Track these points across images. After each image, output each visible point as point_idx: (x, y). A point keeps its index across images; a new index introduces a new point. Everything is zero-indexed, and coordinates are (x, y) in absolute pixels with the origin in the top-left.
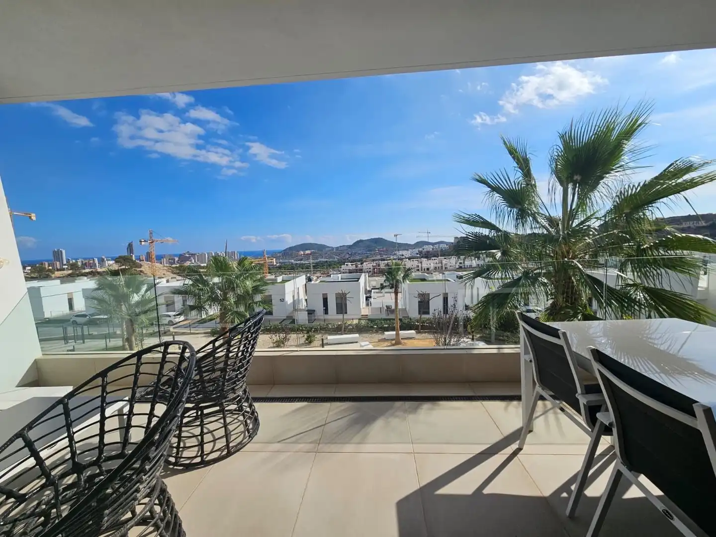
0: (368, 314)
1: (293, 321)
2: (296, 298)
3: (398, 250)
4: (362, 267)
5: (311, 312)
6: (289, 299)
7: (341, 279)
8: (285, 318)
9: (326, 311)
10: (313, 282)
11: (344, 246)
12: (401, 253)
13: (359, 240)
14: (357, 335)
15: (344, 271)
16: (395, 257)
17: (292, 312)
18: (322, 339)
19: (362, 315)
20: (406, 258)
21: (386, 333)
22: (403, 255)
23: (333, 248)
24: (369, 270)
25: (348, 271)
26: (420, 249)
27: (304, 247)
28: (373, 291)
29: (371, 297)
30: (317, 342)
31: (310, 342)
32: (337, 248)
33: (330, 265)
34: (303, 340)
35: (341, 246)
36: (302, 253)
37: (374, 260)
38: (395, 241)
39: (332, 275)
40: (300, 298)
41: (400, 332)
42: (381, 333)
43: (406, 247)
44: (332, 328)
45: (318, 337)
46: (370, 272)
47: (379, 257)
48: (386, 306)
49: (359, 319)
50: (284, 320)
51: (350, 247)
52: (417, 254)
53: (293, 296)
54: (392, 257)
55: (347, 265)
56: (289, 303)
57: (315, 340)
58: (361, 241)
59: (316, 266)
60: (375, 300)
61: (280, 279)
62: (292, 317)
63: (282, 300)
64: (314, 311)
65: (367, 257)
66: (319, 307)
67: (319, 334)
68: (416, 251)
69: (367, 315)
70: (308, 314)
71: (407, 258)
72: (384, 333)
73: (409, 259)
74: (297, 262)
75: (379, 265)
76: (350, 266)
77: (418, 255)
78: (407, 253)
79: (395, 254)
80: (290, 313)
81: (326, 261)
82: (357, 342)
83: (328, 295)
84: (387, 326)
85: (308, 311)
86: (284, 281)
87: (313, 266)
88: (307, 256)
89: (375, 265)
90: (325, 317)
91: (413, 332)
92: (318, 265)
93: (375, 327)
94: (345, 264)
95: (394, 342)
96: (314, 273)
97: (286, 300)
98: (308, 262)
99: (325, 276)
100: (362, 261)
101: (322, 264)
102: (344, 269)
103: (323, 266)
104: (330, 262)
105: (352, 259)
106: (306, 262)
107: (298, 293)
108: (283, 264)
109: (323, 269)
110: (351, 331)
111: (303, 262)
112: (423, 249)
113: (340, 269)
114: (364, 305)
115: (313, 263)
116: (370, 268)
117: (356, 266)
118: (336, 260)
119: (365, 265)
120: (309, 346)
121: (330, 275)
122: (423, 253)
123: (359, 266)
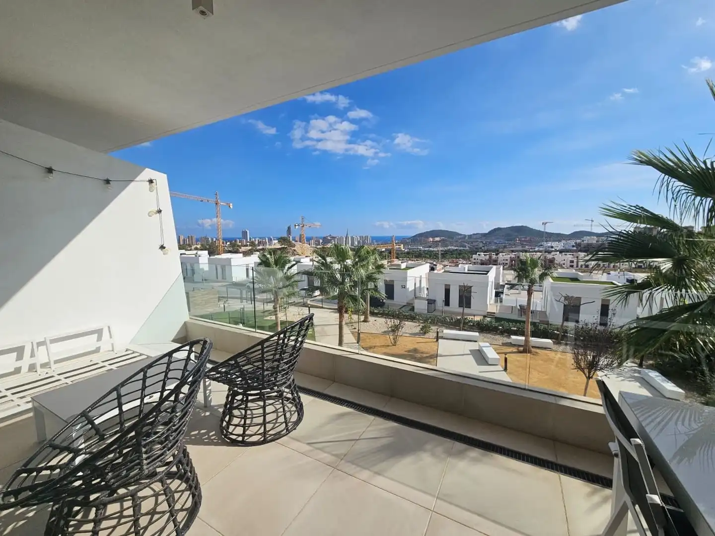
0: (495, 311)
1: (413, 309)
2: (418, 285)
3: (546, 241)
4: (498, 258)
5: (431, 302)
6: (410, 286)
7: (468, 270)
8: (405, 304)
9: (447, 302)
10: (435, 272)
11: (477, 234)
12: (549, 244)
13: (496, 227)
14: (477, 334)
15: (474, 261)
16: (541, 249)
17: (413, 299)
18: (438, 332)
19: (488, 312)
20: (556, 251)
21: (513, 337)
22: (552, 247)
23: (465, 236)
24: (506, 262)
25: (479, 261)
26: (578, 241)
27: (434, 233)
28: (506, 286)
29: (503, 293)
30: (432, 335)
31: (425, 333)
32: (470, 236)
33: (460, 254)
34: (417, 330)
35: (474, 234)
36: (431, 239)
37: (513, 251)
38: (543, 230)
39: (460, 265)
40: (422, 287)
41: (531, 339)
42: (506, 336)
43: (559, 237)
44: (450, 322)
45: (434, 328)
46: (507, 264)
47: (520, 248)
48: (520, 306)
49: (485, 316)
50: (404, 306)
51: (484, 235)
52: (573, 246)
53: (415, 284)
54: (537, 249)
55: (479, 254)
56: (410, 290)
57: (430, 331)
58: (499, 229)
59: (445, 255)
60: (508, 297)
61: (403, 266)
62: (412, 304)
63: (404, 287)
64: (435, 301)
65: (505, 247)
66: (440, 297)
67: (435, 326)
68: (573, 242)
69: (494, 313)
70: (428, 303)
71: (557, 251)
72: (510, 337)
73: (561, 252)
74: (426, 249)
75: (518, 257)
76: (483, 256)
77: (575, 248)
78: (559, 245)
79: (541, 245)
80: (410, 301)
81: (456, 249)
82: (476, 341)
83: (451, 286)
84: (515, 329)
85: (428, 300)
86: (408, 268)
87: (442, 254)
88: (436, 244)
89: (514, 256)
90: (446, 308)
91: (549, 341)
92: (447, 253)
93: (501, 328)
94: (478, 253)
95: (521, 349)
96: (441, 261)
97: (407, 287)
98: (437, 250)
99: (453, 265)
100: (498, 251)
101: (451, 252)
102: (475, 259)
103: (452, 254)
104: (460, 250)
105: (486, 248)
106: (435, 249)
107: (420, 281)
108: (411, 251)
109: (452, 258)
110: (471, 329)
111: (431, 249)
112: (583, 241)
113: (471, 259)
114: (493, 301)
115: (441, 251)
116: (507, 260)
117: (490, 257)
118: (467, 248)
119: (501, 256)
120: (423, 337)
121: (457, 266)
122: (582, 246)
123: (494, 257)
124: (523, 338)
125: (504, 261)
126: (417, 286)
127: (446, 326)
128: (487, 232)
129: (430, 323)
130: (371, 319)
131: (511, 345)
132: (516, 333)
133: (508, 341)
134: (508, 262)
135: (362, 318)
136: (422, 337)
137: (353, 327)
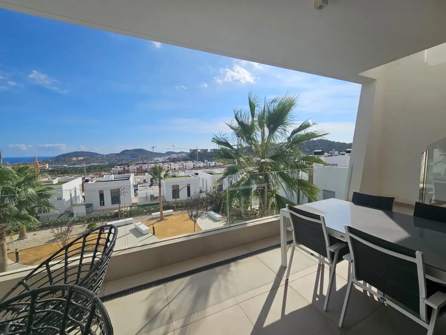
1: (72, 215)
2: (73, 195)
3: (155, 157)
4: (129, 168)
5: (89, 206)
6: (66, 197)
7: (114, 178)
8: (63, 213)
9: (102, 203)
10: (90, 183)
11: (113, 154)
12: (156, 159)
13: (125, 150)
14: (132, 218)
15: (114, 172)
16: (152, 162)
19: (133, 204)
20: (160, 162)
21: (153, 214)
22: (158, 160)
23: (103, 155)
24: (135, 171)
25: (117, 172)
26: (170, 157)
27: (76, 154)
28: (138, 185)
29: (137, 190)
32: (107, 156)
33: (101, 168)
34: (84, 230)
35: (110, 154)
36: (75, 159)
37: (137, 164)
38: (152, 151)
39: (104, 176)
40: (77, 195)
42: (149, 215)
43: (160, 155)
44: (110, 216)
46: (135, 172)
47: (141, 162)
48: (150, 195)
49: (131, 207)
50: (62, 215)
51: (117, 155)
52: (167, 159)
53: (71, 195)
54: (150, 162)
55: (116, 168)
58: (127, 150)
59: (89, 170)
60: (141, 192)
61: (55, 181)
62: (70, 211)
63: (60, 199)
65: (132, 162)
67: (99, 222)
68: (167, 157)
69: (137, 203)
70: (86, 207)
71: (161, 162)
72: (151, 215)
73: (163, 163)
74: (71, 166)
75: (141, 167)
76: (119, 168)
77: (168, 160)
78: (161, 159)
79: (152, 160)
81: (98, 165)
82: (132, 223)
83: (104, 191)
84: (153, 209)
85: (85, 205)
86: (60, 183)
87: (87, 169)
88: (80, 162)
89: (139, 167)
90: (103, 207)
91: (171, 210)
92: (91, 168)
93: (145, 210)
94: (115, 167)
95: (159, 219)
96: (87, 175)
97: (64, 198)
98: (81, 166)
99: (97, 176)
100: (128, 164)
101: (95, 168)
102: (114, 171)
103: (95, 169)
104: (101, 165)
105: (120, 163)
106: (79, 166)
107: (75, 191)
108: (56, 168)
109: (95, 171)
110: (126, 216)
111: (75, 166)
112: (171, 157)
113: (110, 171)
114: (134, 197)
115: (86, 167)
116: (134, 170)
117: (124, 169)
118: (106, 164)
119: (131, 167)
121: (103, 176)
122: (171, 159)
123: (126, 168)
124: (159, 213)
125: (133, 171)
126: (72, 196)
127: (108, 220)
128: (119, 153)
129: (94, 221)
130: (29, 234)
131: (153, 219)
132: (154, 212)
133: (150, 217)
134: (136, 171)
135: (16, 237)
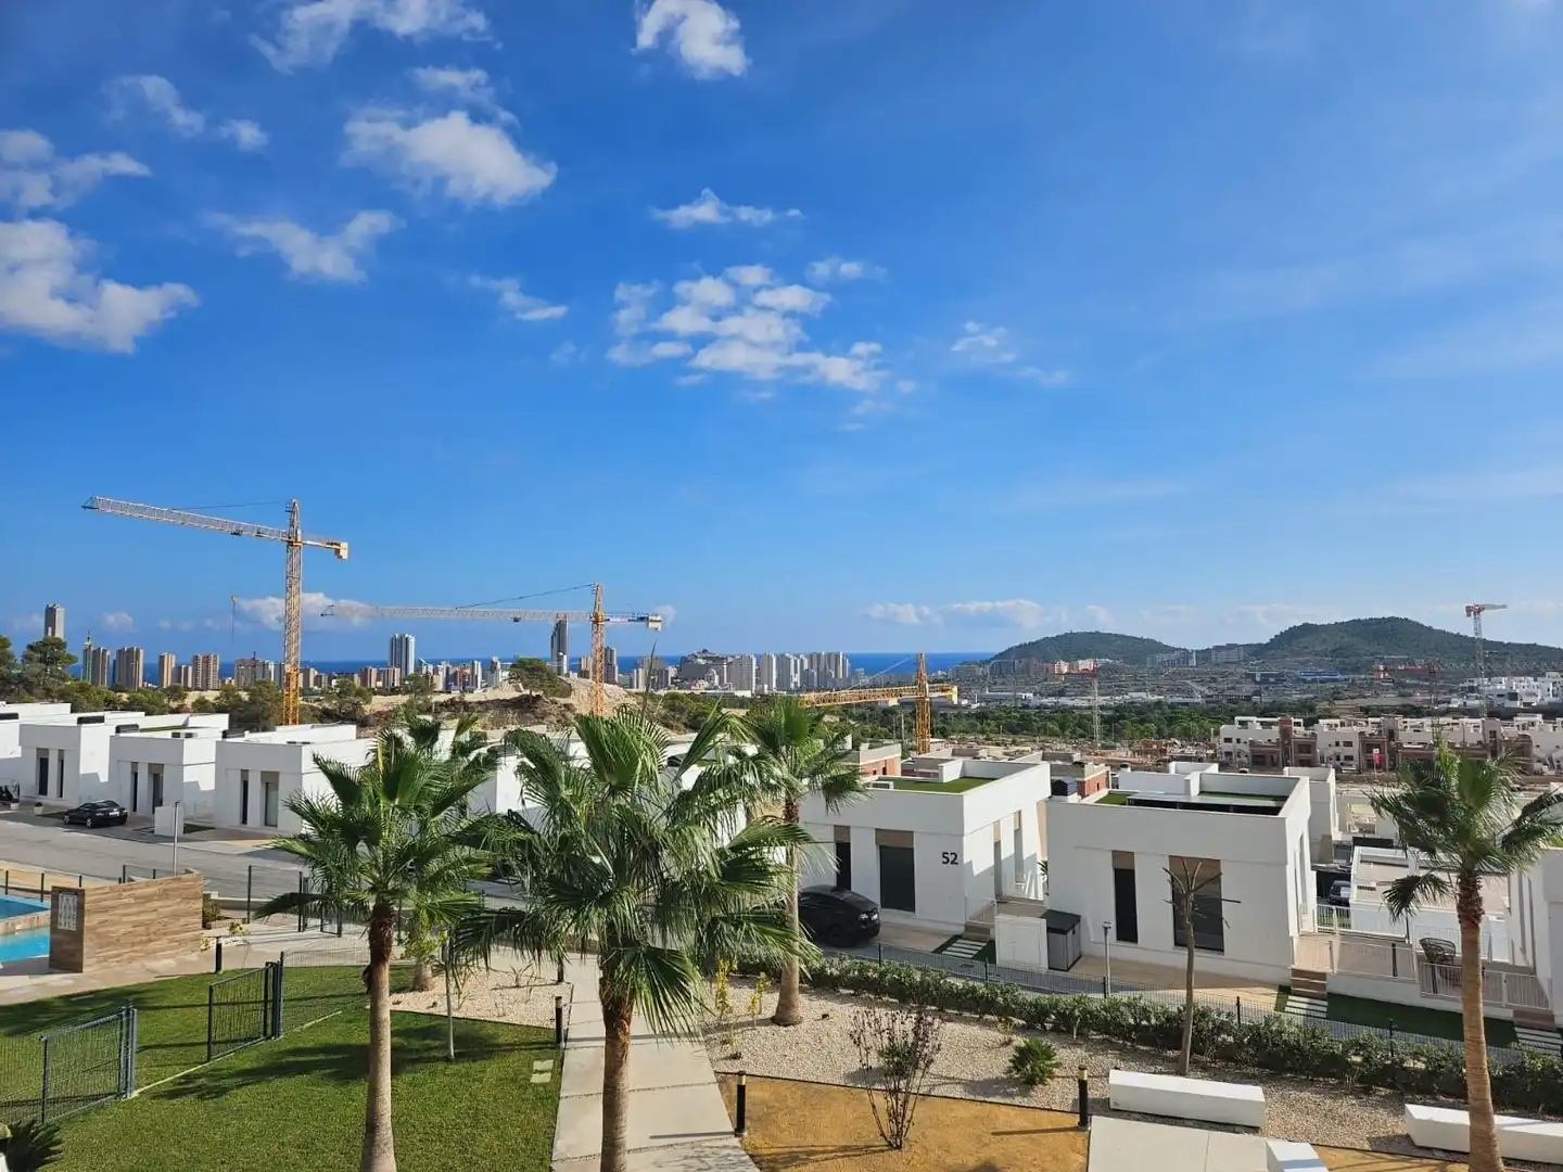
0: (1325, 969)
1: (988, 953)
2: (1007, 850)
3: (1489, 675)
4: (1314, 736)
5: (1061, 924)
6: (978, 856)
7: (1202, 793)
8: (960, 930)
9: (1127, 928)
10: (1073, 798)
11: (1230, 647)
12: (1502, 684)
14: (1253, 1093)
15: (1229, 748)
16: (1473, 703)
17: (989, 911)
18: (1083, 1085)
19: (1297, 973)
20: (1530, 710)
21: (1418, 1112)
22: (1514, 696)
23: (1186, 654)
24: (1348, 751)
25: (1246, 750)
28: (1358, 850)
29: (1345, 880)
30: (1059, 1092)
31: (1030, 1082)
32: (1204, 655)
33: (1171, 721)
34: (998, 1064)
35: (1218, 648)
36: (1064, 667)
37: (1367, 711)
38: (1471, 635)
39: (1171, 768)
40: (1026, 855)
41: (1499, 1120)
42: (1384, 1103)
44: (1137, 1027)
45: (1068, 1056)
46: (1349, 758)
47: (1390, 699)
48: (1423, 943)
49: (1282, 990)
50: (956, 938)
51: (1257, 651)
53: (997, 845)
54: (1456, 703)
55: (1241, 723)
56: (976, 872)
57: (1052, 1077)
58: (1309, 629)
59: (1116, 725)
61: (951, 772)
62: (986, 930)
63: (952, 858)
64: (1076, 919)
65: (1336, 695)
66: (1099, 909)
67: (1076, 1044)
69: (1322, 976)
70: (1049, 930)
71: (1536, 711)
72: (1403, 1111)
73: (1548, 713)
74: (1046, 701)
75: (1392, 734)
76: (1257, 731)
78: (1537, 689)
79: (1472, 689)
80: (979, 916)
81: (1159, 703)
82: (1254, 1129)
84: (1421, 1066)
85: (1049, 914)
86: (968, 781)
87: (1105, 721)
88: (1081, 682)
89: (1374, 730)
92: (1123, 717)
94: (1237, 718)
96: (1104, 747)
97: (966, 861)
98: (1086, 704)
99: (1149, 760)
100: (1312, 709)
101: (1142, 713)
102: (1228, 740)
103: (1142, 722)
104: (1172, 706)
105: (1266, 699)
106: (1078, 702)
107: (1018, 833)
108: (994, 706)
109: (1143, 734)
110: (1228, 1067)
111: (1064, 700)
113: (1213, 740)
114: (1310, 923)
115: (1102, 708)
116: (1349, 744)
117: (1285, 733)
118: (1198, 699)
119: (1326, 730)
120: (1025, 1102)
121: (1161, 766)
123: (1299, 731)
125: (1337, 749)
126: (1003, 857)
127: (1121, 1051)
128: (1266, 641)
129: (1055, 1032)
130: (808, 1007)
131: (1407, 1149)
132: (1426, 1091)
133: (1397, 1125)
134: (1354, 751)
135: (770, 1002)
136: (1018, 1100)
137: (730, 1050)
